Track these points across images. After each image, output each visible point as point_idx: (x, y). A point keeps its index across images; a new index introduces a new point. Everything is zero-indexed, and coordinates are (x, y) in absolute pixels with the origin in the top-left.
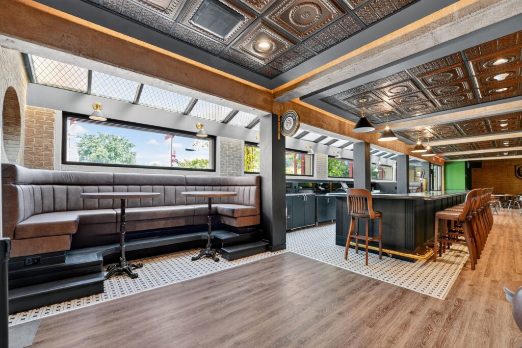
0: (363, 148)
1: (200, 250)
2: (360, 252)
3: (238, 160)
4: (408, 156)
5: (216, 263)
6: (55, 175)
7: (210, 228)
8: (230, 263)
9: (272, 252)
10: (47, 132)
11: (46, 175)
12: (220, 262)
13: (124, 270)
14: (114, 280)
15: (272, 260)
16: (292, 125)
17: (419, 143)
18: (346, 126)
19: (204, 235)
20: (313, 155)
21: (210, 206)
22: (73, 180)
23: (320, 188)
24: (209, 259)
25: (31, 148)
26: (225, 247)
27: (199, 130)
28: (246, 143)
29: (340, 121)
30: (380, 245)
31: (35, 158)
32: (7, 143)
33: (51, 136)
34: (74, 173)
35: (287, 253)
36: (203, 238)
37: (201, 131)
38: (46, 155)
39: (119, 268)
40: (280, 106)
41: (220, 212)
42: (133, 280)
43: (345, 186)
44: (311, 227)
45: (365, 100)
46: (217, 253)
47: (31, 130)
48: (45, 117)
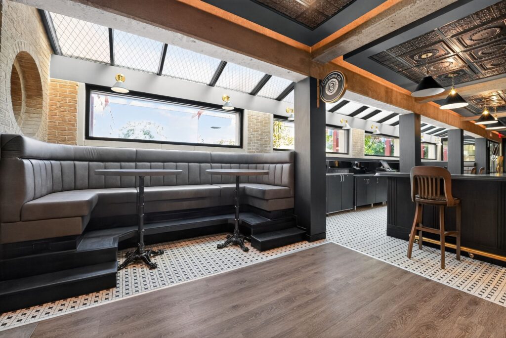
0: (412, 120)
1: (226, 236)
2: (425, 248)
3: (267, 135)
4: (462, 131)
5: (245, 253)
6: (76, 150)
7: (237, 211)
8: (261, 254)
9: (310, 241)
10: (70, 106)
11: (67, 150)
12: (250, 253)
13: (143, 258)
14: (130, 269)
15: (311, 254)
16: (336, 89)
17: (486, 113)
18: (394, 94)
19: (231, 218)
20: (348, 130)
21: (238, 186)
22: (95, 156)
23: (355, 167)
24: (237, 248)
25: (54, 122)
26: (255, 234)
27: (225, 102)
28: (276, 116)
29: (387, 88)
30: (458, 242)
31: (58, 132)
32: (29, 117)
33: (74, 109)
34: (96, 148)
35: (327, 244)
36: (229, 222)
37: (227, 102)
38: (70, 130)
39: (137, 255)
40: (319, 68)
41: (248, 192)
42: (151, 271)
43: (386, 165)
44: (348, 211)
45: (430, 55)
46: (245, 241)
47: (55, 103)
48: (68, 90)
